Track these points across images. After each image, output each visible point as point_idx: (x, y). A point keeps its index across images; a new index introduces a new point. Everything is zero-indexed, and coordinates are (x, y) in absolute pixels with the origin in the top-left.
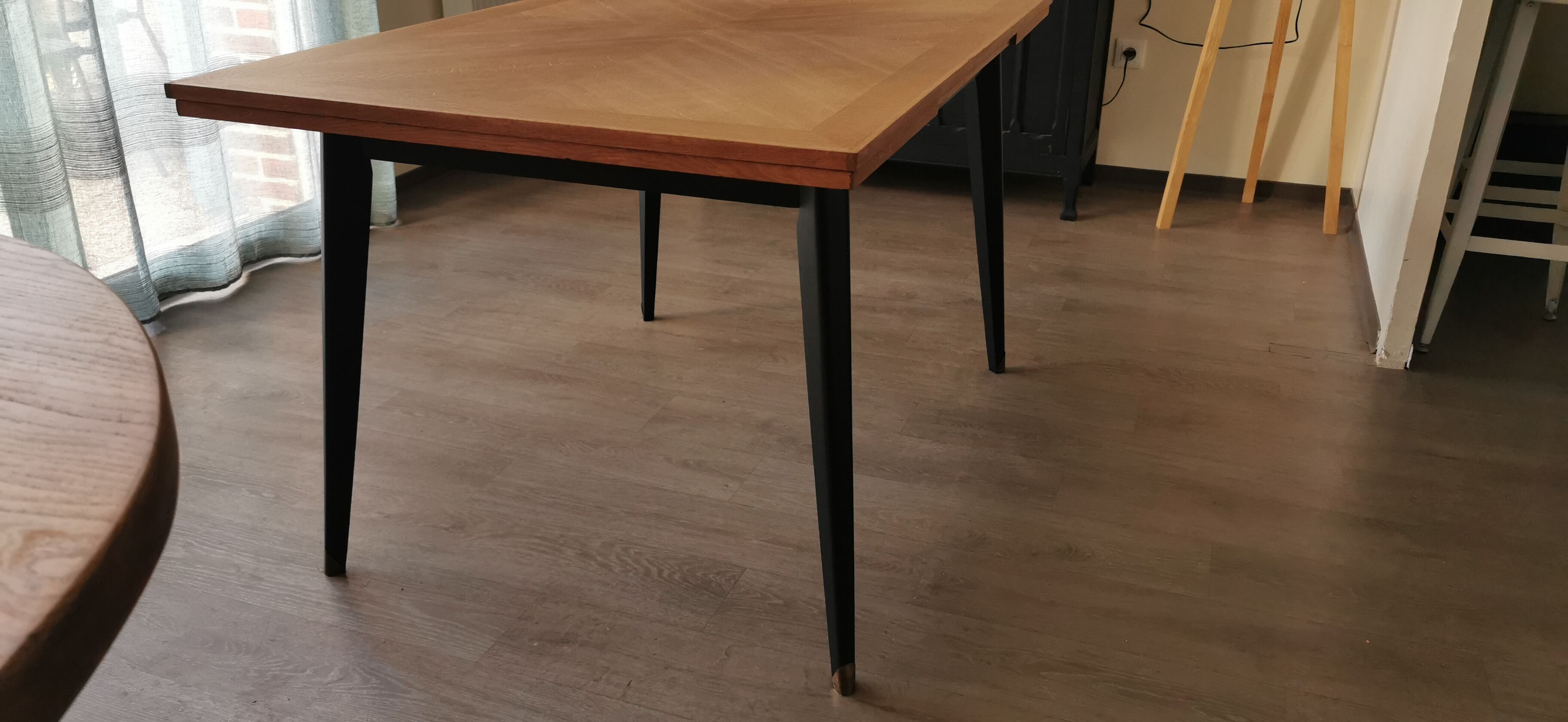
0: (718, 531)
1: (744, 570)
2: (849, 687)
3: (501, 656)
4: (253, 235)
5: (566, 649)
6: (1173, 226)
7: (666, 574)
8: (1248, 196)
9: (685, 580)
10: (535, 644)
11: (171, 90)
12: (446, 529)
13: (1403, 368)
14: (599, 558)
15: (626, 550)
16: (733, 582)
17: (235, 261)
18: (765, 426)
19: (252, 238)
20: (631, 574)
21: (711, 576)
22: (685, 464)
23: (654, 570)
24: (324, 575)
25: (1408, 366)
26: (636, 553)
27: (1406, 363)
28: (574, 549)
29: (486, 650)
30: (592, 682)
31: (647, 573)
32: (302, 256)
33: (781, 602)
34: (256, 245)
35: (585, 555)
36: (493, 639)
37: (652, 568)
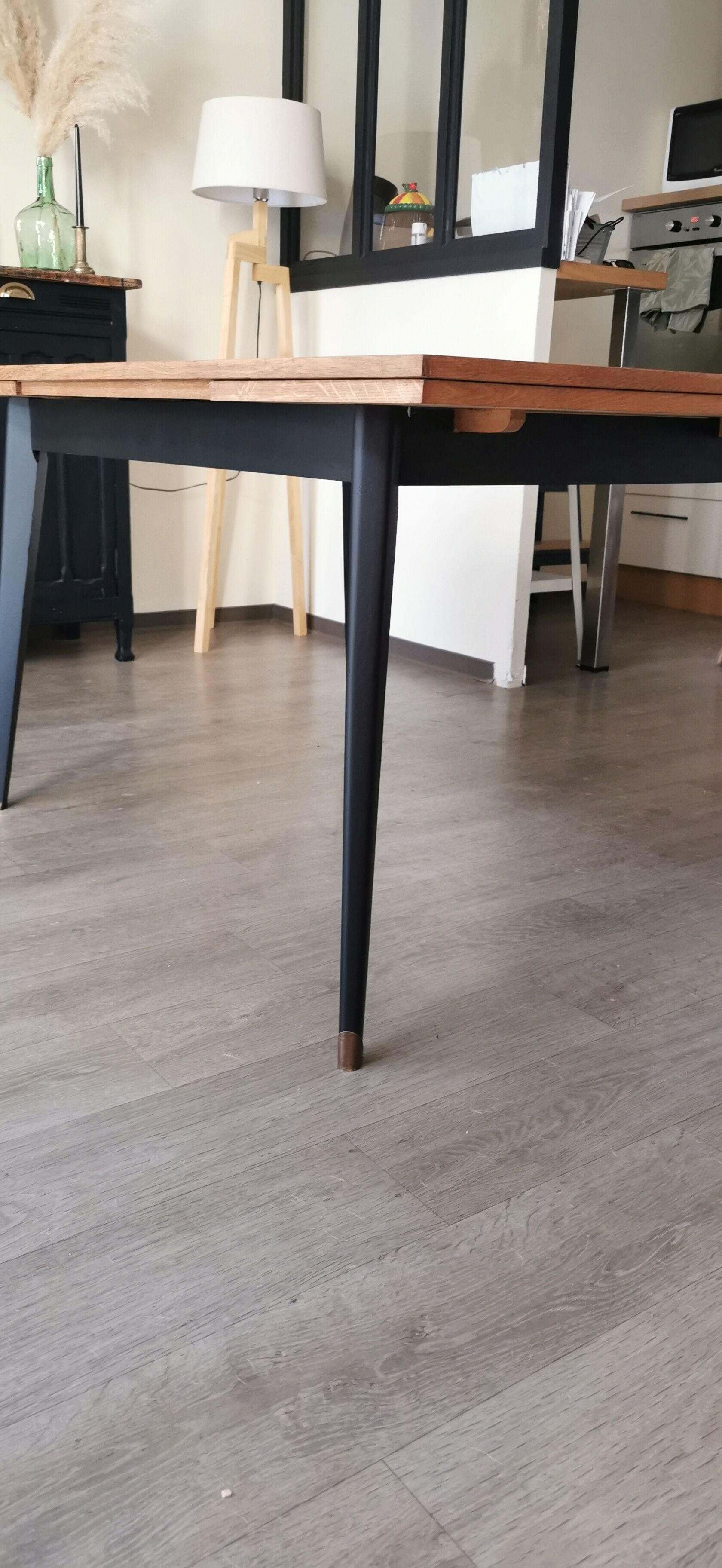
13: (521, 685)
27: (523, 680)
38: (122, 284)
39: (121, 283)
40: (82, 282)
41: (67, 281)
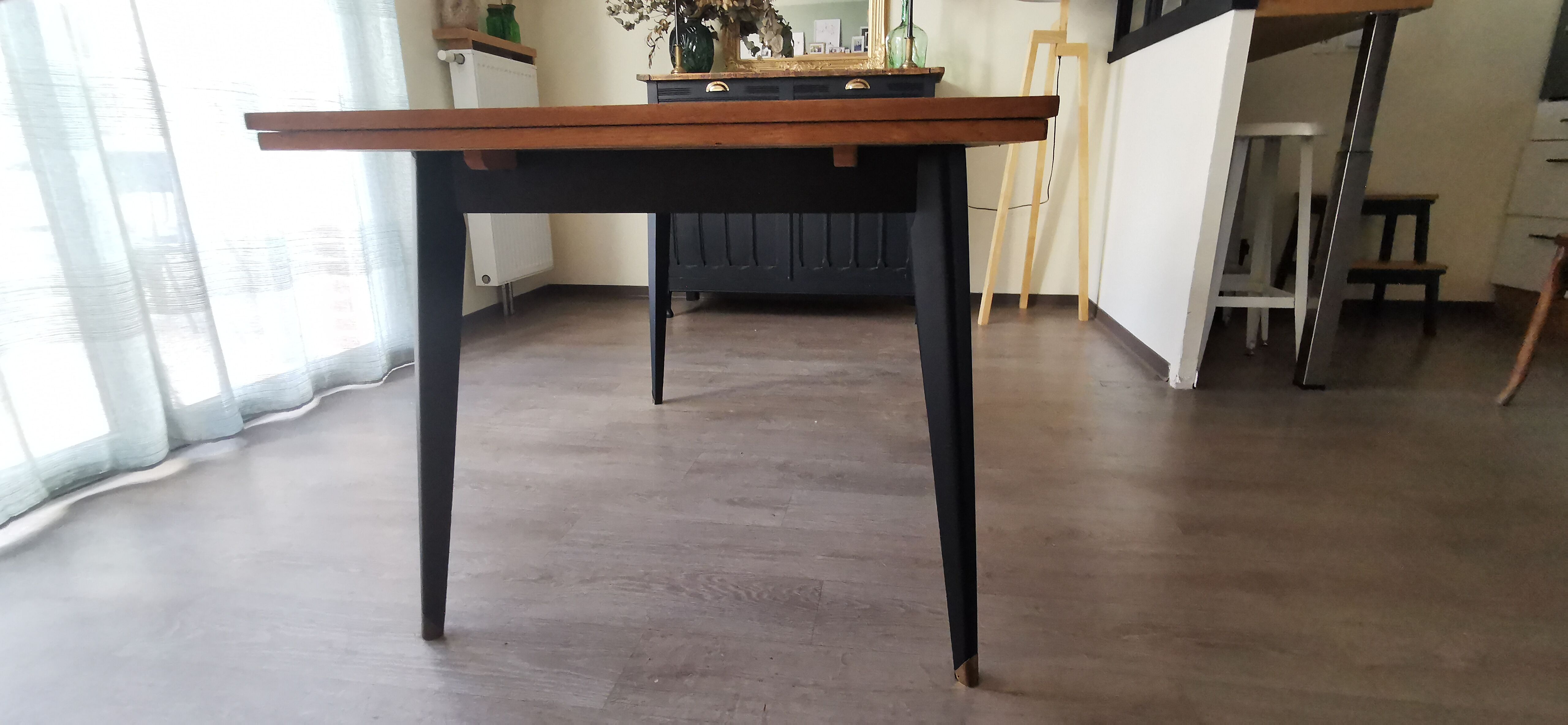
0: (783, 553)
1: (821, 583)
2: (973, 679)
3: (625, 699)
4: (324, 367)
5: (688, 681)
6: (990, 323)
7: (754, 594)
8: (1023, 304)
9: (775, 599)
10: (657, 681)
11: (253, 121)
12: (535, 581)
13: (1192, 388)
14: (687, 589)
15: (709, 579)
16: (817, 594)
17: (307, 388)
18: (783, 467)
19: (323, 370)
20: (723, 600)
21: (796, 592)
22: (731, 502)
23: (742, 593)
24: (422, 641)
25: (1195, 386)
26: (721, 580)
27: (1194, 384)
28: (663, 584)
29: (608, 694)
30: (727, 713)
31: (738, 597)
32: (365, 383)
33: (868, 606)
34: (326, 377)
35: (673, 588)
36: (611, 682)
37: (740, 592)
38: (930, 72)
39: (928, 70)
40: (901, 73)
41: (890, 74)
